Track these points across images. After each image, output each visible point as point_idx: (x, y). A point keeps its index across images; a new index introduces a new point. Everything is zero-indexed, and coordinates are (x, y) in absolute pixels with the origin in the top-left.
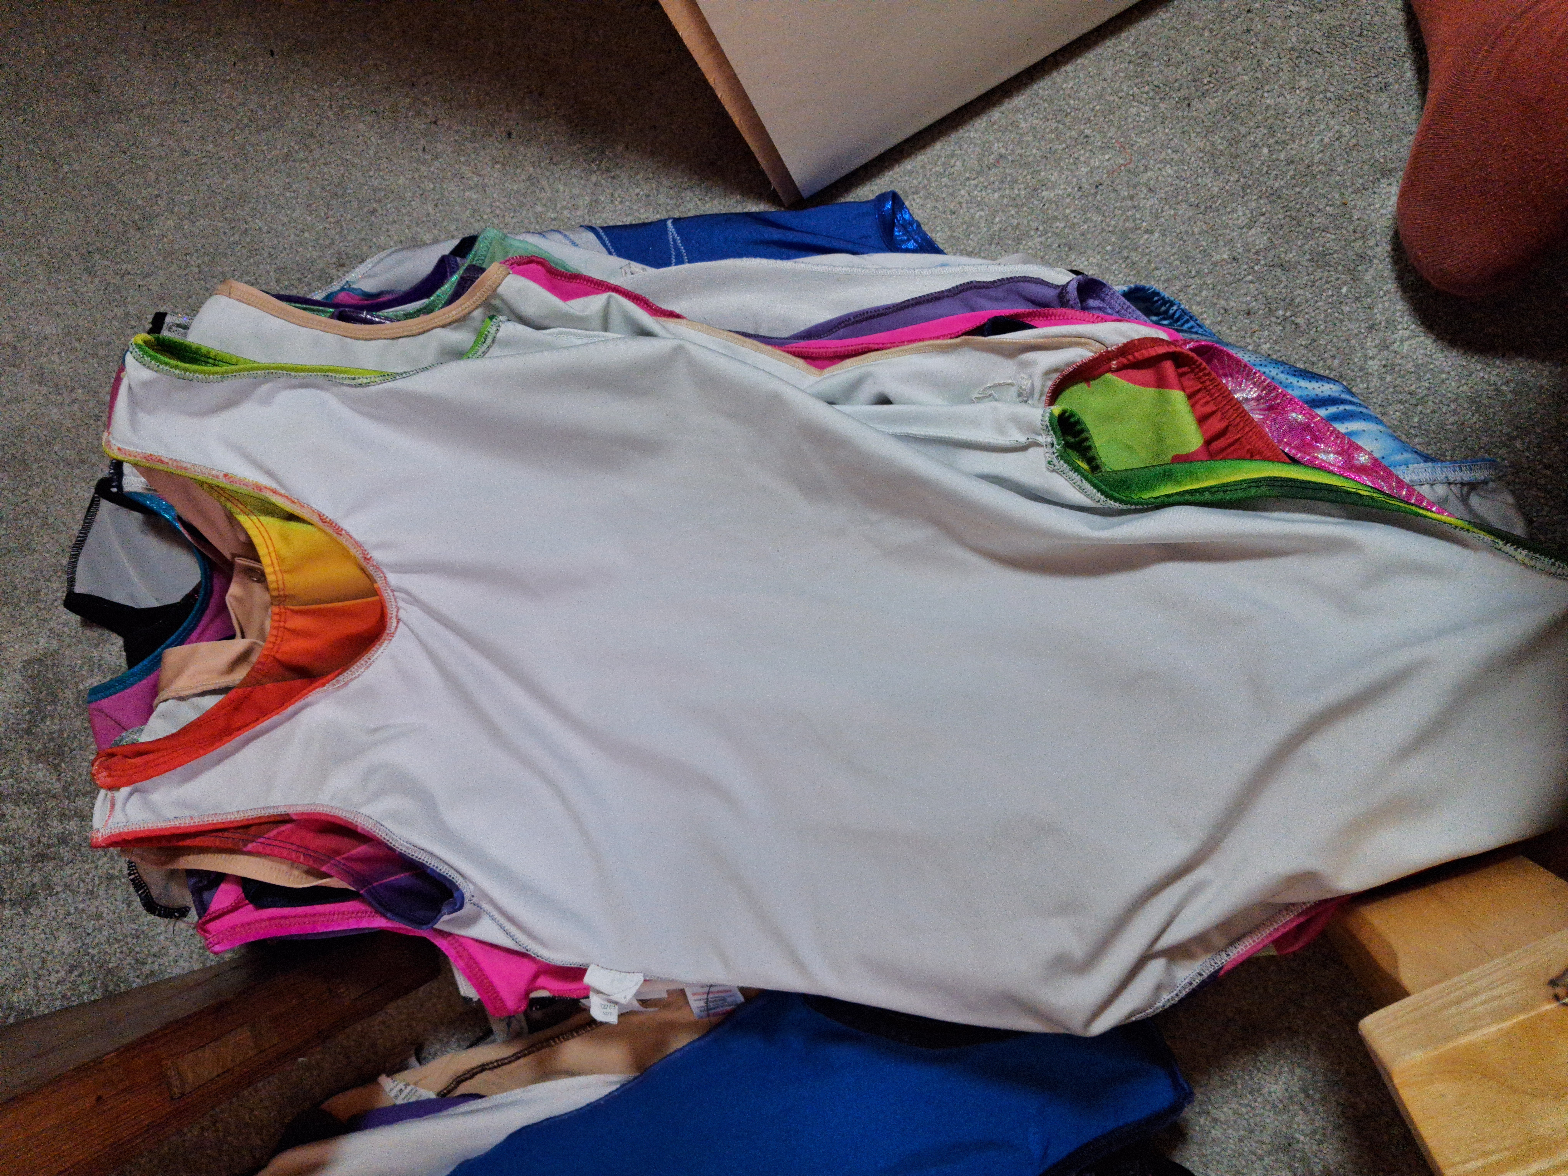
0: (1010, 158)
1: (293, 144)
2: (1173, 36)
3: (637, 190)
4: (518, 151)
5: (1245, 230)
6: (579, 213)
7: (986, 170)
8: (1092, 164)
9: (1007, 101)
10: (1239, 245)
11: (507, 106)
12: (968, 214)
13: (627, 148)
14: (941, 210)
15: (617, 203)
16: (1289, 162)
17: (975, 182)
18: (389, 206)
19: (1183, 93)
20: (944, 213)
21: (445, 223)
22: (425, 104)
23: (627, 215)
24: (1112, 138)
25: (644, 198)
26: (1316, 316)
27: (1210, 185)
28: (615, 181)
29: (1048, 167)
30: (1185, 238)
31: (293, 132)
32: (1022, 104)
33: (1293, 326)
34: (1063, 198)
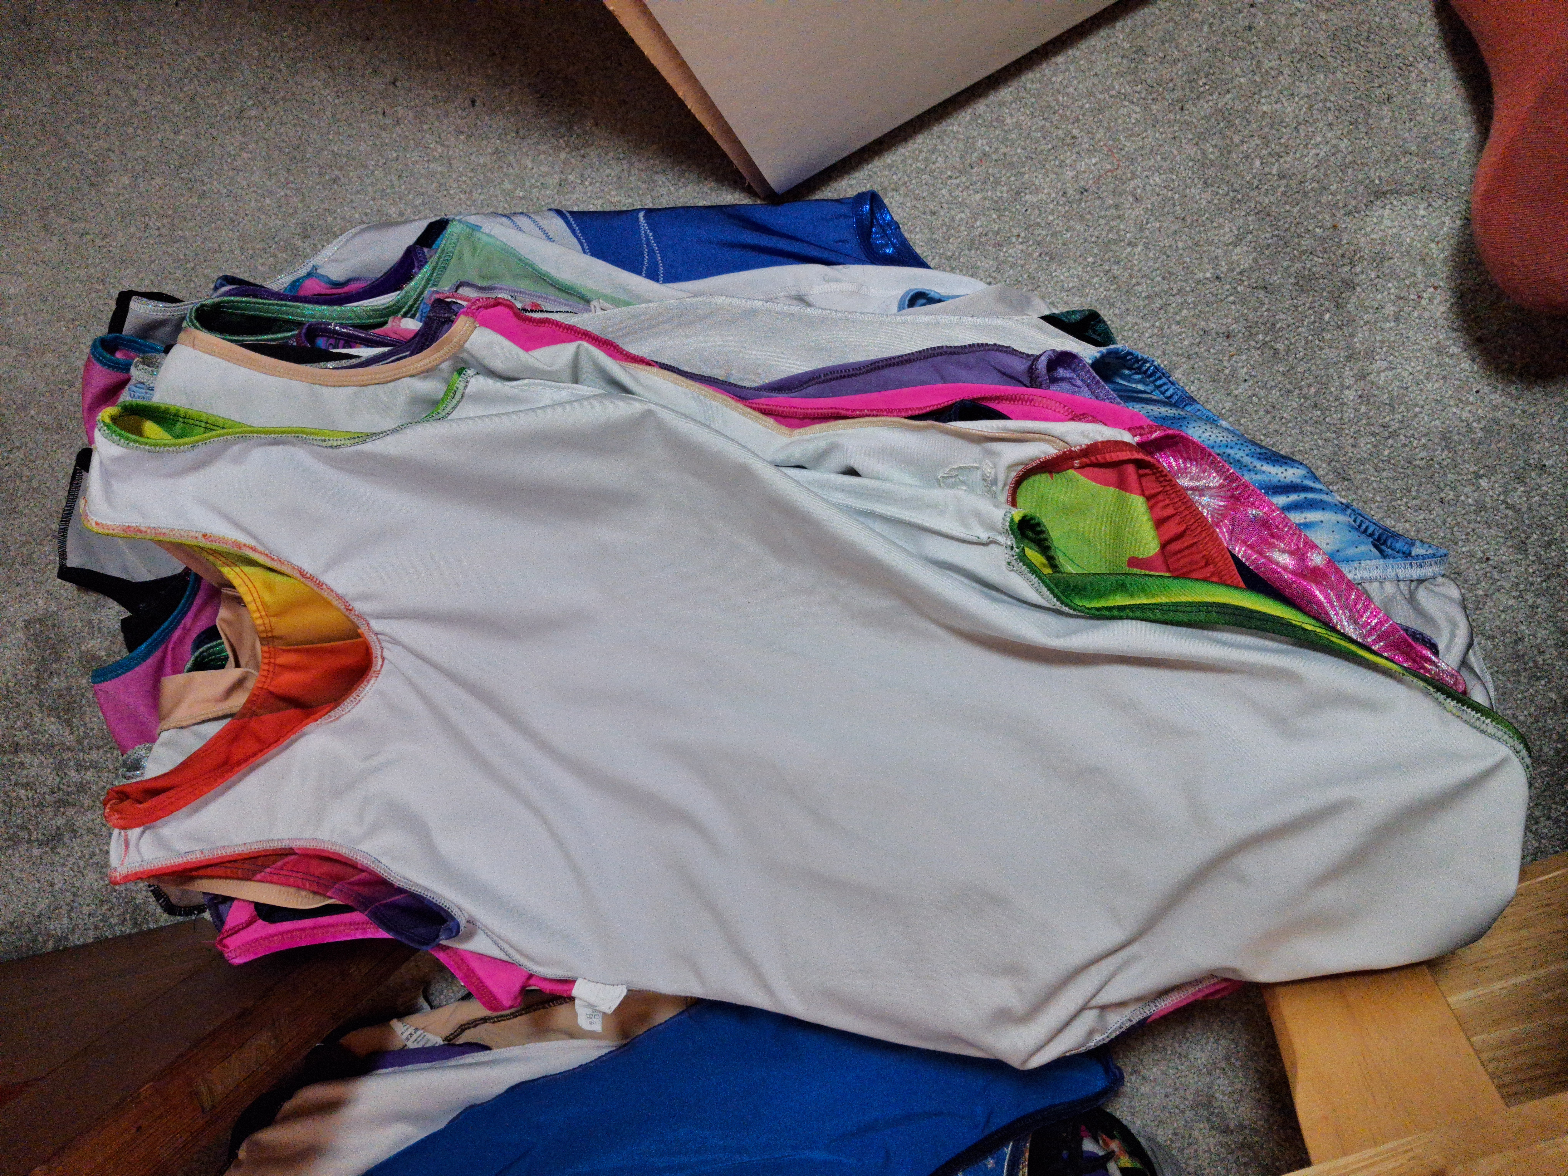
0: (994, 157)
1: (245, 99)
2: (1171, 29)
3: (608, 171)
4: (482, 121)
5: (1230, 247)
6: (548, 192)
7: (968, 168)
8: (1079, 167)
9: (993, 92)
10: (1223, 263)
11: (469, 70)
12: (948, 215)
13: (597, 124)
14: (921, 209)
15: (587, 183)
16: (1281, 176)
17: (958, 181)
18: (351, 174)
19: (1178, 94)
20: (925, 213)
21: (411, 197)
22: (383, 61)
23: (598, 198)
24: (1100, 140)
25: (615, 179)
26: (1296, 342)
27: (1198, 197)
28: (585, 160)
29: (1033, 169)
30: (1169, 253)
31: (245, 85)
32: (1009, 98)
33: (1272, 352)
34: (1047, 204)
